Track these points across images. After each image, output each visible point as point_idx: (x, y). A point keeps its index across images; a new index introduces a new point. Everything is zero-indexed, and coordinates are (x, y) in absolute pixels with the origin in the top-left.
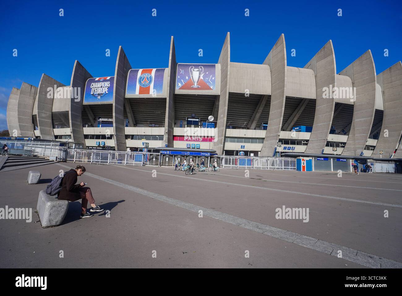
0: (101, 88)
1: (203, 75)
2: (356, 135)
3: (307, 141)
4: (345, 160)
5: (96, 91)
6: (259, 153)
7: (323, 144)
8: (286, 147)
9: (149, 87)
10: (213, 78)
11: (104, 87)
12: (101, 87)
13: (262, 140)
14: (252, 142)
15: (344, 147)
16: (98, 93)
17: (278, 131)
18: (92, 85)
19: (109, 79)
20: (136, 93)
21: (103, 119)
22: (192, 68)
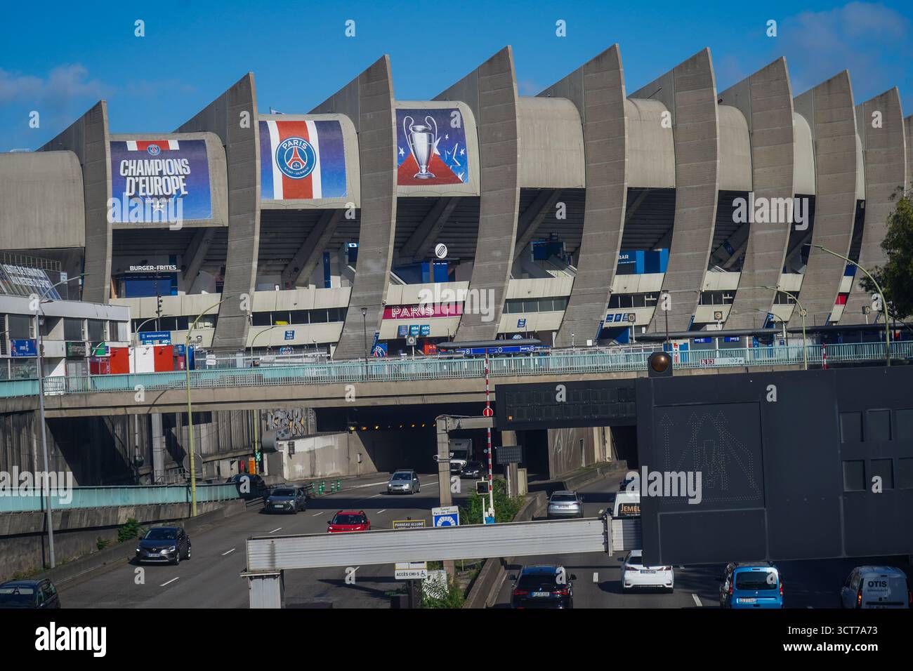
0: (159, 178)
1: (437, 142)
2: (757, 272)
3: (656, 294)
4: (738, 339)
5: (144, 190)
6: (554, 334)
7: (692, 302)
8: (612, 315)
9: (309, 178)
10: (462, 152)
11: (169, 176)
12: (161, 175)
13: (561, 302)
14: (542, 310)
15: (730, 301)
16: (152, 194)
17: (609, 282)
18: (126, 168)
19: (178, 149)
20: (277, 196)
21: (139, 268)
22: (409, 122)
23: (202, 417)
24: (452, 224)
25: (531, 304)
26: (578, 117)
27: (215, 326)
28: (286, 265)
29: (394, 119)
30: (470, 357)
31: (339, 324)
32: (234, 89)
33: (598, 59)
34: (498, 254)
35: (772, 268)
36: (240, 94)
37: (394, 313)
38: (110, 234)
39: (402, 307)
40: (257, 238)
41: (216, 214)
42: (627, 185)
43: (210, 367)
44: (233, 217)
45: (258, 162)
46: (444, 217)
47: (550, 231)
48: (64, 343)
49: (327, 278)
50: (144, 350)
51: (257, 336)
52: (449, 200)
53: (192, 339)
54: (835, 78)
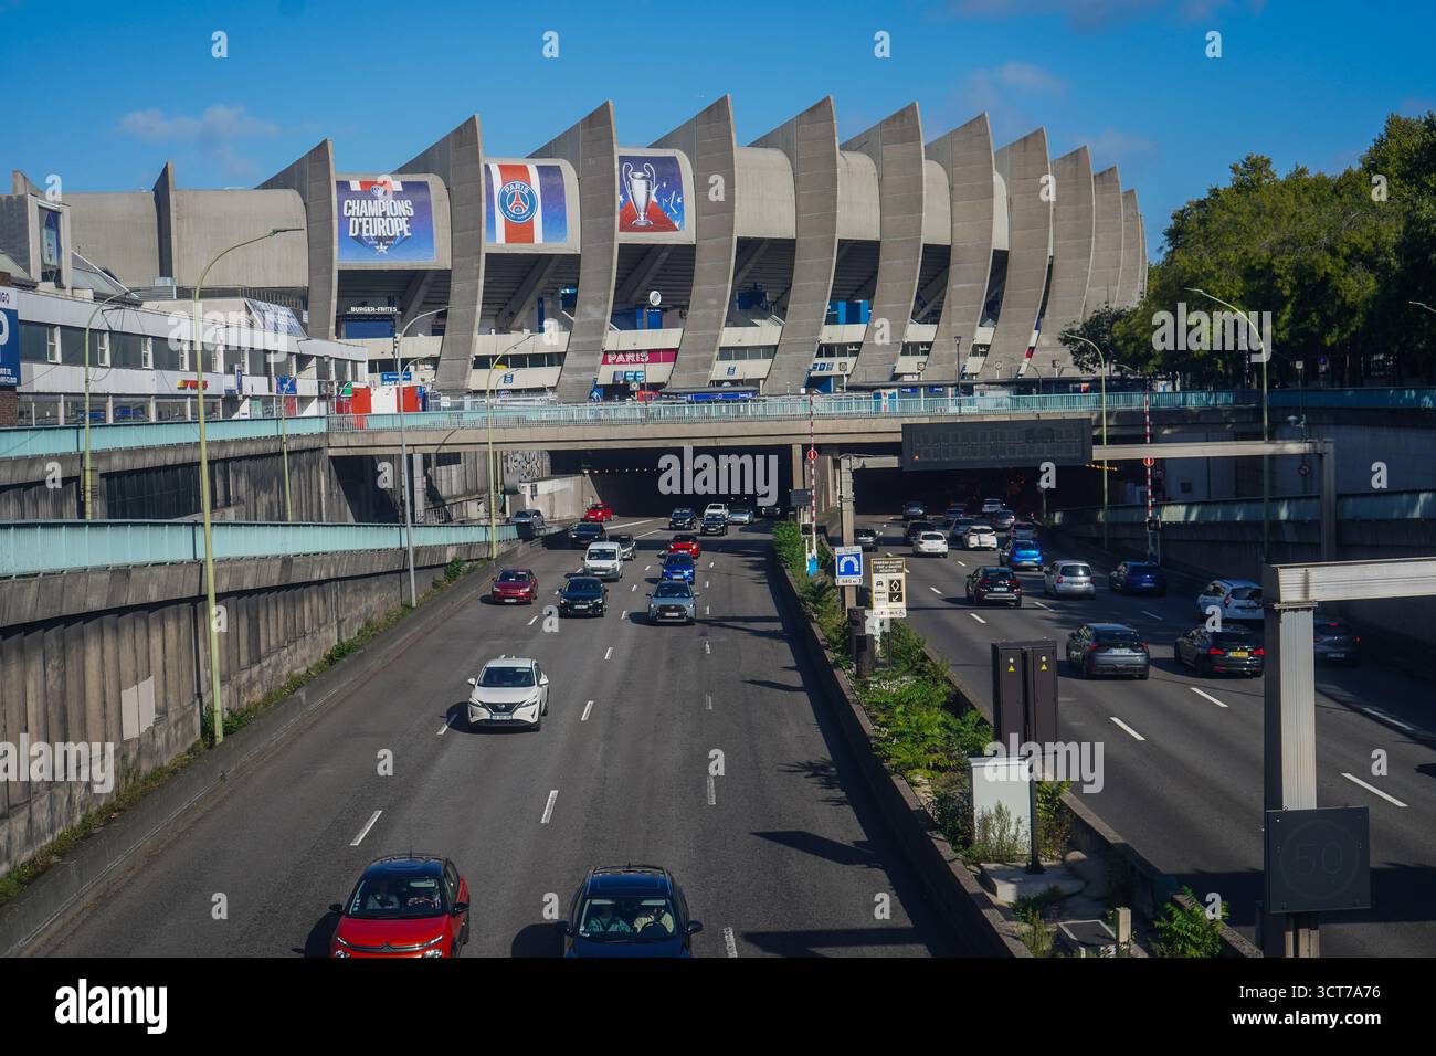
0: (383, 219)
1: (655, 189)
2: (954, 324)
3: (859, 345)
4: (941, 389)
5: (368, 229)
6: (761, 382)
8: (818, 365)
9: (531, 223)
11: (393, 217)
12: (384, 215)
13: (770, 351)
14: (751, 358)
15: (927, 353)
16: (375, 235)
17: (818, 332)
18: (349, 208)
19: (401, 189)
20: (497, 240)
21: (361, 310)
22: (628, 168)
23: (452, 459)
24: (663, 272)
25: (740, 352)
26: (790, 168)
27: (436, 368)
28: (501, 309)
29: (617, 166)
30: (691, 403)
31: (556, 370)
32: (459, 131)
33: (811, 110)
34: (714, 302)
35: (970, 320)
36: (465, 136)
37: (610, 358)
38: (335, 275)
39: (617, 352)
40: (481, 282)
41: (437, 256)
42: (838, 236)
43: (444, 409)
44: (457, 260)
45: (484, 205)
46: (658, 264)
47: (755, 280)
48: (316, 382)
49: (541, 322)
50: (387, 391)
51: (477, 379)
52: (663, 247)
53: (426, 381)
54: (1031, 135)
